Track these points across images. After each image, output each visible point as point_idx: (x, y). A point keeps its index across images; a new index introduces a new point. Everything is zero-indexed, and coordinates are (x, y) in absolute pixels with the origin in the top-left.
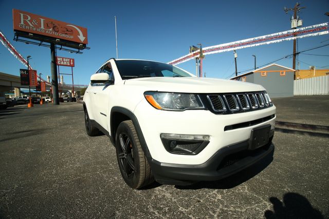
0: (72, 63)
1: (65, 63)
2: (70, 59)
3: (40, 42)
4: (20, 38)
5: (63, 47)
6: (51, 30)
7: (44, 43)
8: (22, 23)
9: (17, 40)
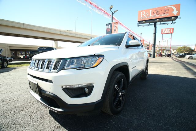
0: (172, 31)
1: (167, 32)
2: (171, 29)
3: (149, 24)
4: (140, 25)
5: (162, 23)
6: (155, 15)
7: (150, 24)
8: (141, 17)
9: (139, 26)
